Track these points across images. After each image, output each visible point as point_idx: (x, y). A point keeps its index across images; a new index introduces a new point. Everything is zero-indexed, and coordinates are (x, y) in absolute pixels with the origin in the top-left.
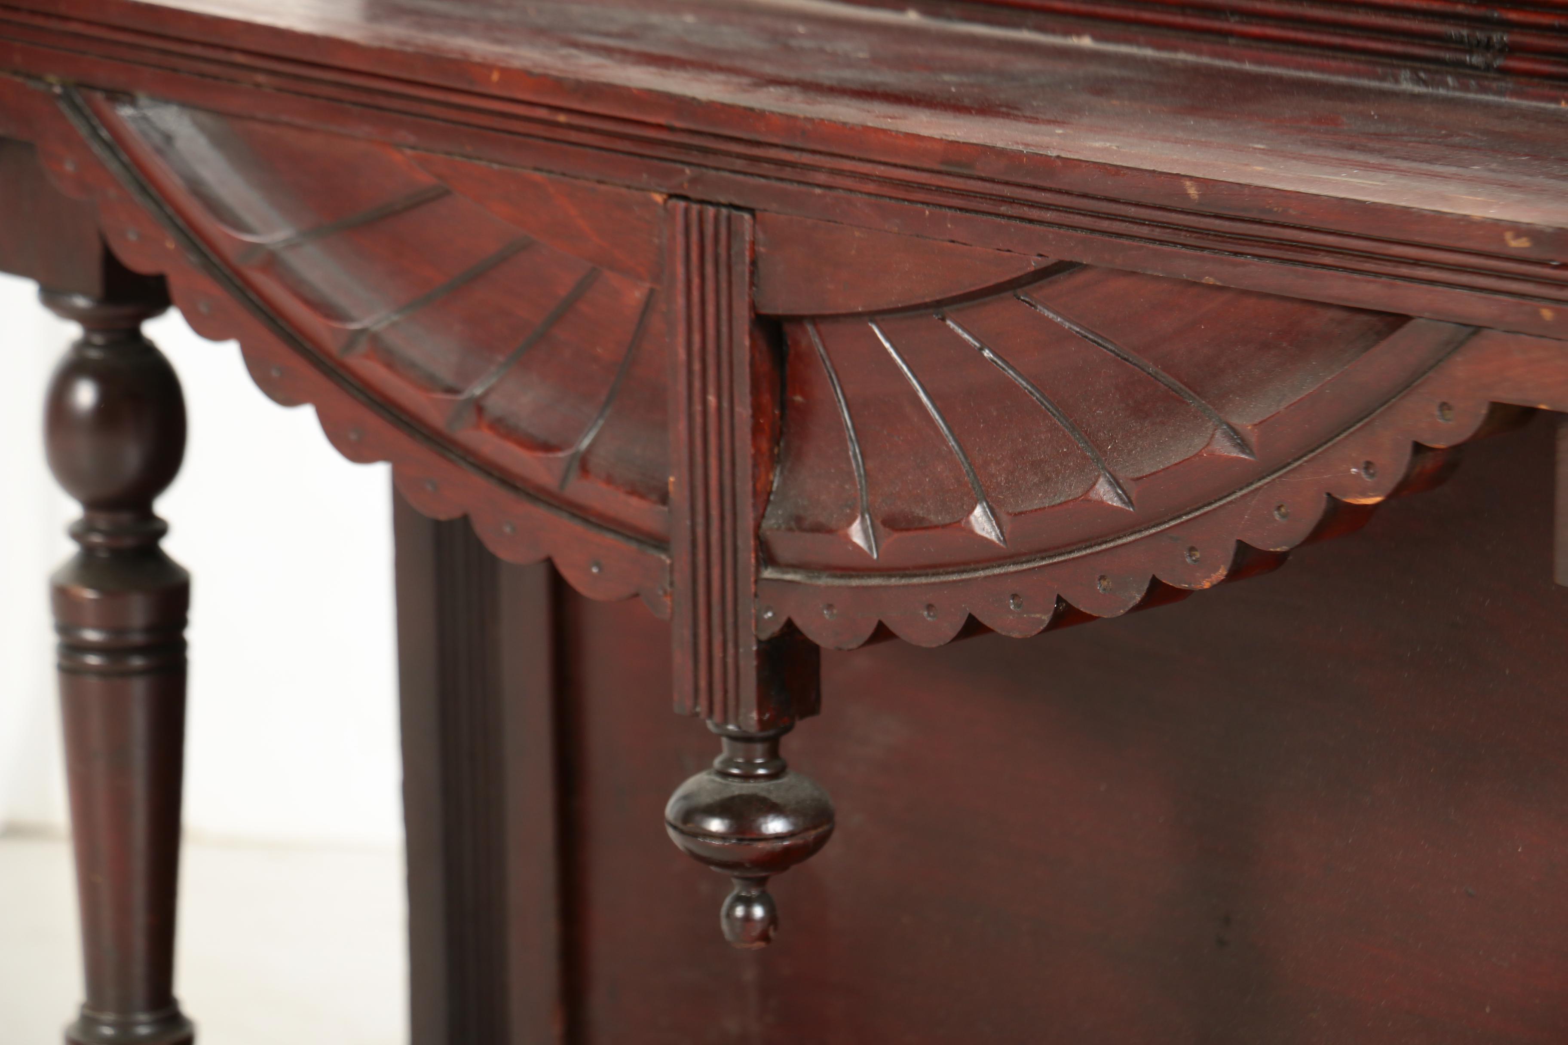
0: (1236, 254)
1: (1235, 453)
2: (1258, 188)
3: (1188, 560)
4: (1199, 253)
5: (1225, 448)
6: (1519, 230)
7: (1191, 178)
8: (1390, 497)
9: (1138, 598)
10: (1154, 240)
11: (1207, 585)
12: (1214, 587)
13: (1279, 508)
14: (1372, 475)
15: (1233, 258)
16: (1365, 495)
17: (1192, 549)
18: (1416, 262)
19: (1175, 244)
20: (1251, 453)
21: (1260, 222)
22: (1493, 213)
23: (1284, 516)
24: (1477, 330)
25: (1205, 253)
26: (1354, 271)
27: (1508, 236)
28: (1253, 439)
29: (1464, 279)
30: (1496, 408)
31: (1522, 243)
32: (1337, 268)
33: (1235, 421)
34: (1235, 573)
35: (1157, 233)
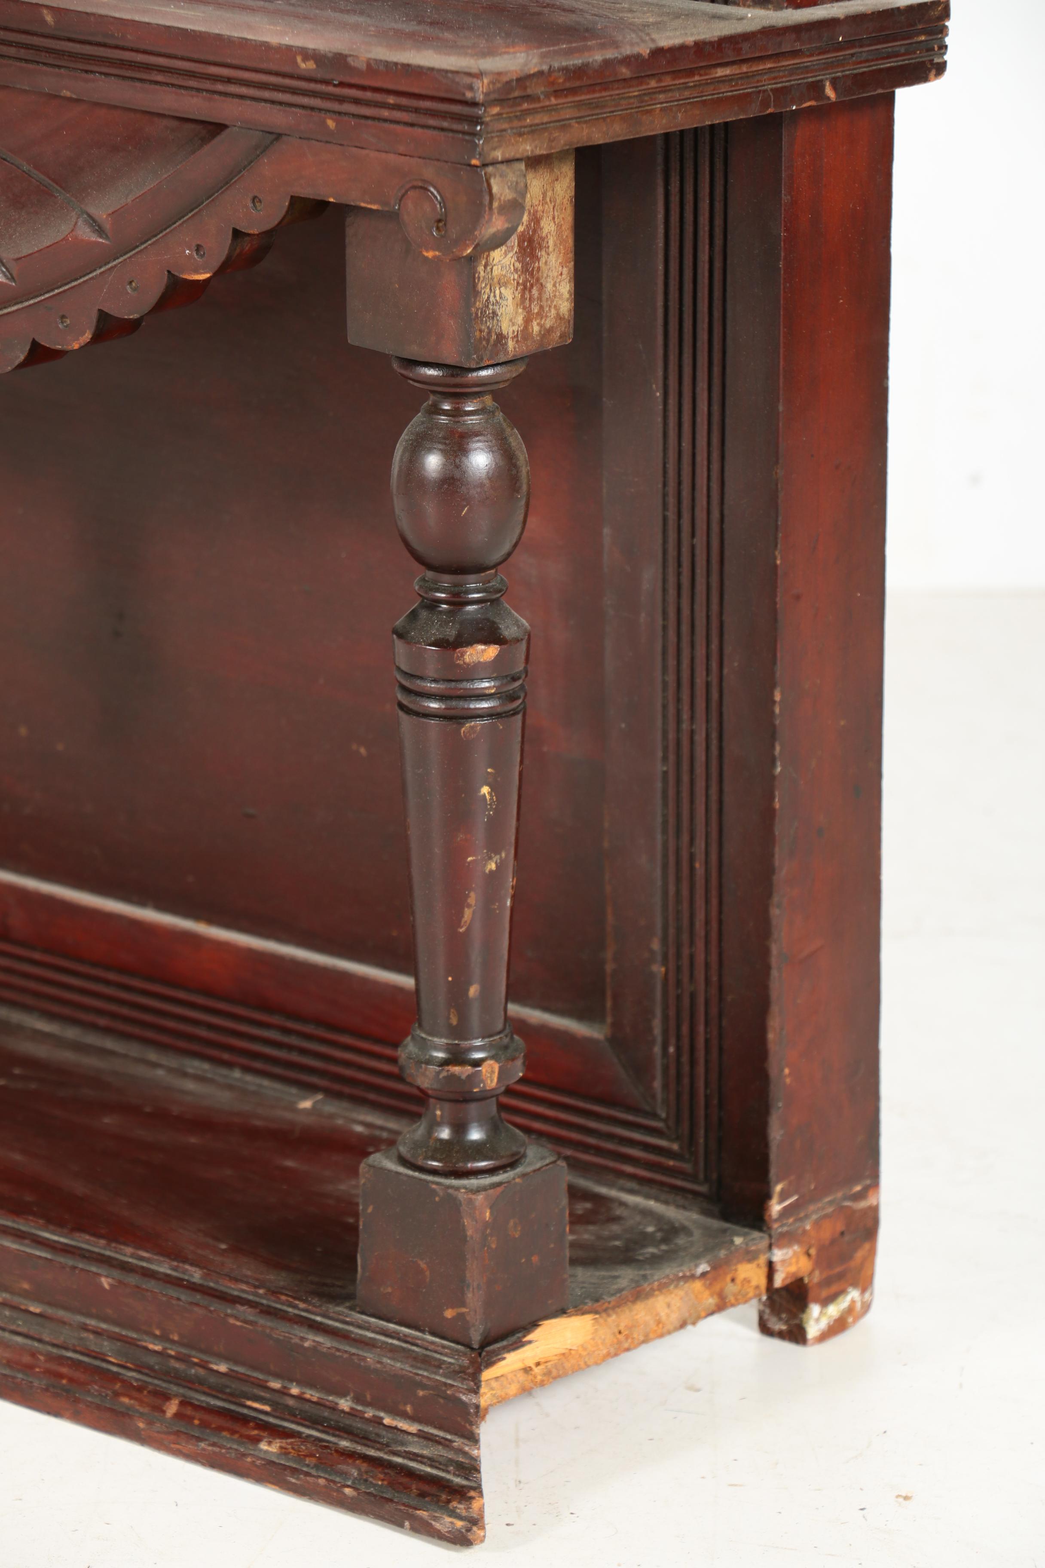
0: (86, 71)
1: (94, 238)
2: (101, 16)
3: (60, 326)
4: (57, 70)
5: (86, 234)
6: (307, 55)
7: (47, 7)
8: (215, 274)
9: (22, 357)
10: (20, 59)
11: (76, 346)
12: (81, 347)
13: (131, 283)
14: (202, 256)
15: (84, 75)
16: (197, 272)
17: (63, 317)
18: (229, 80)
19: (38, 63)
20: (107, 238)
21: (105, 45)
22: (287, 40)
23: (134, 289)
24: (278, 136)
25: (62, 70)
26: (181, 87)
27: (299, 59)
28: (107, 226)
29: (267, 94)
30: (295, 200)
31: (311, 65)
32: (167, 84)
33: (92, 210)
34: (99, 337)
35: (23, 53)
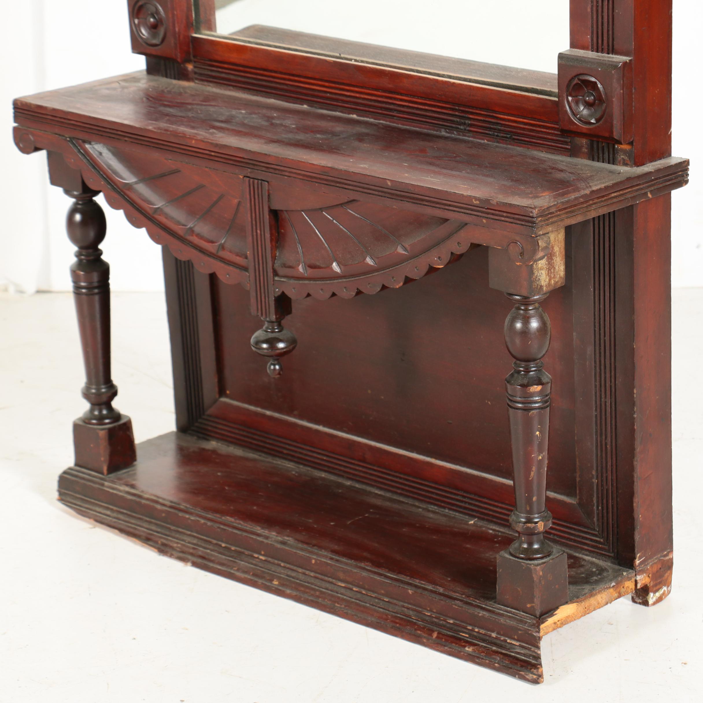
0: (402, 200)
1: (404, 252)
2: (407, 183)
3: (392, 280)
4: (392, 200)
5: (400, 250)
6: (476, 199)
7: (388, 180)
8: (445, 266)
9: (379, 290)
10: (379, 196)
11: (398, 287)
12: (399, 287)
13: (416, 268)
14: (441, 260)
15: (401, 202)
16: (439, 265)
17: (393, 277)
18: (450, 205)
19: (385, 197)
20: (408, 252)
21: (408, 192)
22: (469, 193)
23: (417, 270)
24: (466, 224)
25: (393, 200)
26: (433, 207)
27: (474, 200)
28: (408, 249)
29: (463, 210)
30: (472, 244)
31: (478, 202)
32: (429, 206)
33: (403, 244)
34: (404, 284)
35: (380, 194)
